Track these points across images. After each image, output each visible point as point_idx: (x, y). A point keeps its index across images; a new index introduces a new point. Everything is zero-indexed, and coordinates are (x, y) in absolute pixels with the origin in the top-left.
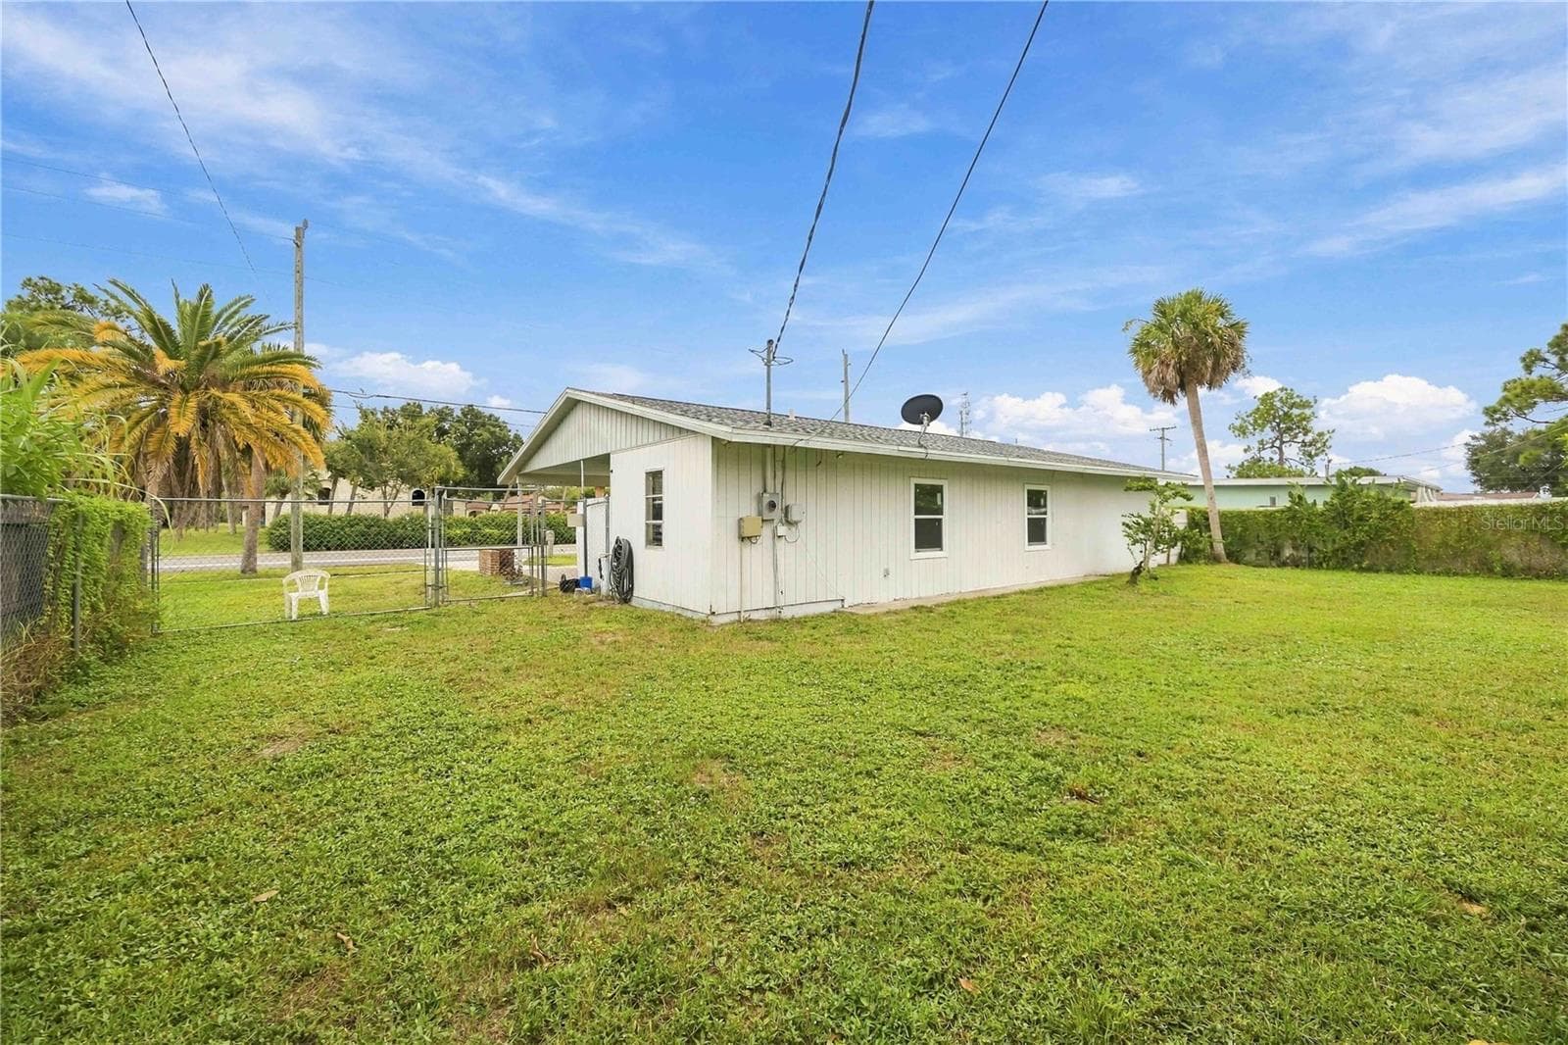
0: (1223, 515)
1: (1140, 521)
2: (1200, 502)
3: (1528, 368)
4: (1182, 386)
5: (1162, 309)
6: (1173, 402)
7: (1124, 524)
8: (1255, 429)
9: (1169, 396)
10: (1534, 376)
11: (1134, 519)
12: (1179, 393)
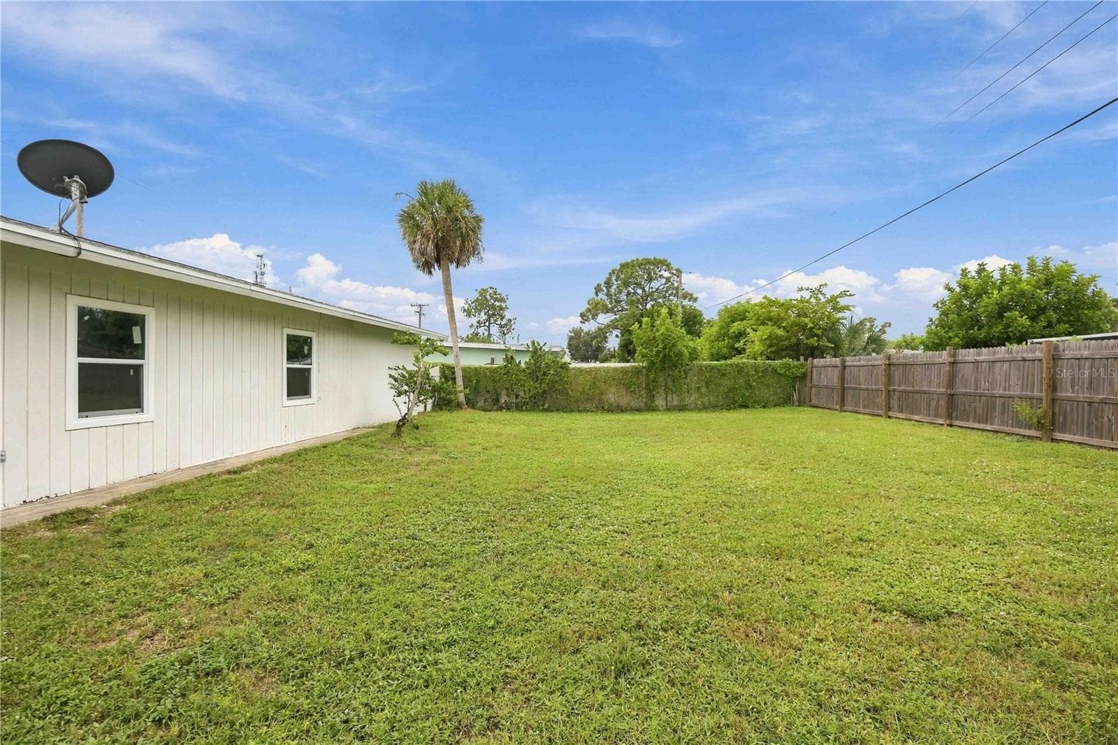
0: (464, 370)
1: (405, 373)
2: (449, 360)
3: (597, 295)
4: (438, 260)
5: (424, 190)
6: (430, 273)
7: (390, 376)
8: (476, 312)
9: (427, 267)
10: (599, 298)
11: (400, 371)
12: (436, 267)
